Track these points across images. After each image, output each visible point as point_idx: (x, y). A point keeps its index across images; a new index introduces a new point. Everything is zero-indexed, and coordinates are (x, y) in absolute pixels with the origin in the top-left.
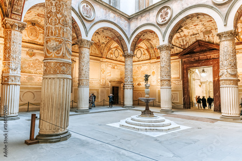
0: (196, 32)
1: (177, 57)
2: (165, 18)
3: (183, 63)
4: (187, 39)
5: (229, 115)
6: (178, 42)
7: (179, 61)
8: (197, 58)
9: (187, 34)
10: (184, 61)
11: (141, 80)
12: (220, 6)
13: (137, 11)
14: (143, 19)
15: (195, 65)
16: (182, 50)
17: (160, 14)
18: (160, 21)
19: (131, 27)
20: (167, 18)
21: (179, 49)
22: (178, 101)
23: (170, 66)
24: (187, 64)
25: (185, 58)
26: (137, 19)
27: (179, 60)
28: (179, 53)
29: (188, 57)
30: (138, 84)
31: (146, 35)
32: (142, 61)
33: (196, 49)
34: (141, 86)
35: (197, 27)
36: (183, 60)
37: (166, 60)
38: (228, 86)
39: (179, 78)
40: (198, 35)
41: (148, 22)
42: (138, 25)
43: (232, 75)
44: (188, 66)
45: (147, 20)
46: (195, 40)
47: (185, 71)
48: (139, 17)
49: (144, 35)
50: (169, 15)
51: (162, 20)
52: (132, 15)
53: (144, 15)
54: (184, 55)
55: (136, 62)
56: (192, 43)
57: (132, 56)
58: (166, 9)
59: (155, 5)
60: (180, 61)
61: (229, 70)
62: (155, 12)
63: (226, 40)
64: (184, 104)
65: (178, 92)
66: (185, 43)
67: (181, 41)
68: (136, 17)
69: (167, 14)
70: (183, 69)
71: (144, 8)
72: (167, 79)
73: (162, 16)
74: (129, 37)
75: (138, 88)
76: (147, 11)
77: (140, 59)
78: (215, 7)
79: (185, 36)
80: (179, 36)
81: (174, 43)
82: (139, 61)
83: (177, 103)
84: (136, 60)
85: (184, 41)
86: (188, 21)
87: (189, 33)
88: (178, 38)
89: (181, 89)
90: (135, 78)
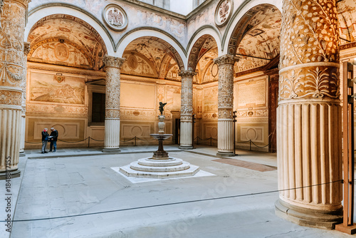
1: (262, 73)
6: (262, 50)
7: (265, 79)
9: (272, 36)
10: (273, 78)
16: (268, 61)
18: (220, 20)
21: (264, 61)
22: (263, 141)
24: (275, 83)
25: (273, 74)
27: (265, 77)
28: (265, 66)
36: (271, 76)
39: (264, 105)
41: (206, 24)
44: (276, 86)
45: (206, 21)
47: (273, 94)
48: (198, 17)
51: (222, 19)
54: (271, 68)
55: (211, 82)
60: (267, 79)
65: (262, 128)
66: (272, 50)
67: (266, 47)
68: (195, 17)
70: (270, 91)
75: (213, 121)
79: (269, 38)
80: (261, 39)
81: (256, 52)
82: (214, 81)
83: (261, 144)
84: (212, 80)
85: (271, 47)
86: (260, 16)
87: (274, 34)
88: (260, 43)
89: (267, 122)
90: (210, 105)
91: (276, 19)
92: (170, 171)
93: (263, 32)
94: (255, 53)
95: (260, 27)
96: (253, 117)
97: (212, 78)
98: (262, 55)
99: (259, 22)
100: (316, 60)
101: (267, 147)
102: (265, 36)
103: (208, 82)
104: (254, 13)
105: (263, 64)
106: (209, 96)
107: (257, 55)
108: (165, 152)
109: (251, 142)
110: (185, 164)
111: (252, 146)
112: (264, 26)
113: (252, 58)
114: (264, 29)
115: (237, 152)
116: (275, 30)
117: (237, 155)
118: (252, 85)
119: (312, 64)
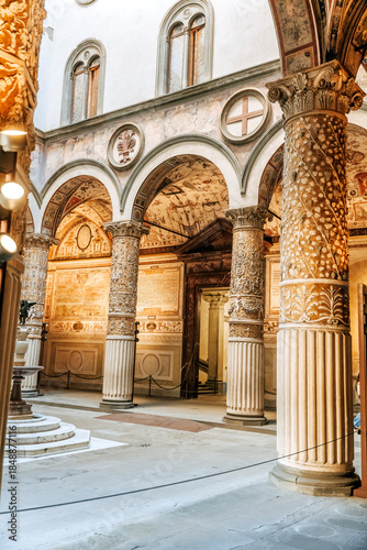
0: (212, 199)
1: (174, 257)
2: (127, 154)
3: (189, 274)
4: (196, 212)
5: (238, 412)
6: (177, 219)
7: (179, 268)
8: (217, 263)
9: (194, 200)
10: (191, 269)
11: (85, 315)
12: (236, 148)
13: (66, 123)
14: (79, 146)
15: (213, 281)
16: (185, 239)
17: (118, 142)
18: (117, 158)
19: (48, 162)
20: (132, 156)
21: (179, 237)
22: (170, 378)
23: (134, 280)
24: (197, 277)
25: (192, 261)
26: (64, 143)
27: (179, 264)
28: (180, 246)
29: (198, 259)
30: (75, 326)
31: (91, 189)
32: (91, 258)
33: (215, 239)
34: (81, 332)
35: (212, 186)
36: (189, 265)
37: (124, 264)
38: (239, 339)
39: (176, 313)
40: (217, 207)
41: (90, 157)
42: (67, 161)
43: (249, 313)
44: (198, 282)
45: (89, 152)
46: (213, 219)
47: (191, 296)
48: (70, 141)
49: (83, 189)
50: (136, 148)
51: (122, 157)
52: (52, 132)
53: (81, 136)
55: (75, 259)
56: (206, 224)
57: (48, 244)
58: (130, 132)
59: (107, 118)
60: (182, 269)
61: (243, 301)
62: (108, 134)
63: (243, 229)
64: (183, 386)
65: (172, 353)
66: (192, 222)
67: (184, 216)
68: (62, 139)
69: (131, 144)
70: (187, 290)
71: (83, 119)
72: (123, 314)
73: (120, 147)
74: (39, 191)
75: (74, 337)
76: (89, 127)
77: (88, 252)
78: (225, 147)
79: (189, 203)
80: (176, 202)
81: (167, 220)
82: (81, 258)
83: (168, 382)
84: (77, 255)
85: (190, 217)
86: (183, 169)
87: (197, 198)
88: (175, 207)
89: (181, 344)
90: (69, 305)
91: (204, 179)
92: (45, 441)
93: (181, 191)
94: (164, 221)
95: (179, 184)
96: (155, 333)
97: (77, 253)
98: (176, 228)
99: (181, 177)
100: (330, 277)
101: (179, 389)
102: (184, 200)
103: (68, 259)
104: (178, 163)
105: (177, 243)
106: (69, 287)
107: (167, 225)
108: (24, 403)
109: (151, 380)
110: (66, 428)
111: (154, 387)
112: (186, 185)
113: (158, 229)
114: (184, 188)
115: (135, 401)
116: (200, 193)
117: (136, 405)
118: (156, 276)
119: (326, 281)
